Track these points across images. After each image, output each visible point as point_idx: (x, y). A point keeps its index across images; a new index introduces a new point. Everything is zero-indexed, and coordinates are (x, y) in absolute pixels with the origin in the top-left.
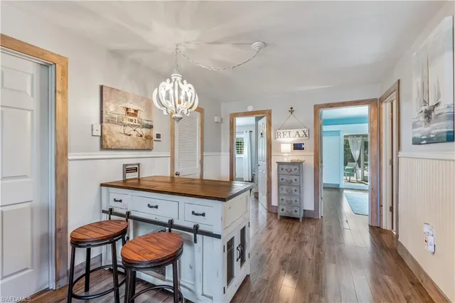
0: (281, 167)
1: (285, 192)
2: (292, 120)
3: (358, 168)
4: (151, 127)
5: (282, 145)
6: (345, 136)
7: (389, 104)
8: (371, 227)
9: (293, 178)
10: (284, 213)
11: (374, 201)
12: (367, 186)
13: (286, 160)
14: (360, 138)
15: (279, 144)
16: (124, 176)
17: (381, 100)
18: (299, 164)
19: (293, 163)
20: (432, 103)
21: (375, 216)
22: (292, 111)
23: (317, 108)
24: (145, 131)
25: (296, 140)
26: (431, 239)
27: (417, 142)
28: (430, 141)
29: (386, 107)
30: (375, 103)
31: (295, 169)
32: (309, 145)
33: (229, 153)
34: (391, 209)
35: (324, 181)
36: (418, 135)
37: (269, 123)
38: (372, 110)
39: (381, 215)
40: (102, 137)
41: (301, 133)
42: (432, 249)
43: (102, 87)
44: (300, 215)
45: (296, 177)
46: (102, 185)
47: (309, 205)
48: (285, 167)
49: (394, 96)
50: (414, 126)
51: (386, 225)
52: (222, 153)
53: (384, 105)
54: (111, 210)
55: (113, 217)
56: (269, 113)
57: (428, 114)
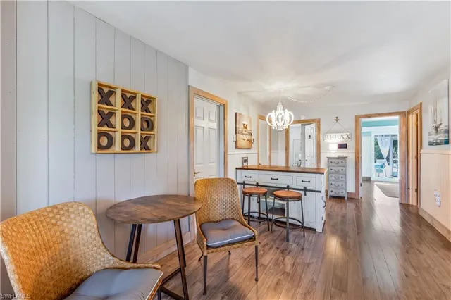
0: (330, 160)
1: (333, 178)
2: (337, 126)
3: (386, 164)
4: (251, 134)
5: (330, 145)
6: (376, 136)
7: (414, 116)
8: (401, 204)
9: (340, 169)
10: (333, 194)
11: (403, 185)
12: (397, 179)
13: (333, 156)
14: (389, 138)
15: (328, 144)
16: (243, 164)
17: (409, 113)
18: (344, 158)
19: (339, 158)
20: (438, 123)
21: (404, 195)
22: (337, 119)
23: (357, 118)
24: (249, 137)
25: (341, 141)
26: (438, 198)
27: (431, 144)
28: (437, 144)
29: (412, 118)
30: (405, 115)
31: (342, 162)
32: (351, 144)
33: (285, 151)
34: (417, 190)
35: (363, 176)
36: (431, 140)
37: (318, 129)
38: (402, 121)
39: (409, 196)
40: (236, 142)
41: (345, 137)
42: (438, 203)
43: (236, 114)
44: (344, 195)
45: (342, 168)
46: (237, 169)
47: (351, 188)
48: (333, 161)
49: (418, 111)
50: (430, 134)
51: (412, 201)
52: (279, 151)
53: (411, 117)
54: (244, 182)
55: (246, 186)
56: (318, 122)
57: (436, 128)
